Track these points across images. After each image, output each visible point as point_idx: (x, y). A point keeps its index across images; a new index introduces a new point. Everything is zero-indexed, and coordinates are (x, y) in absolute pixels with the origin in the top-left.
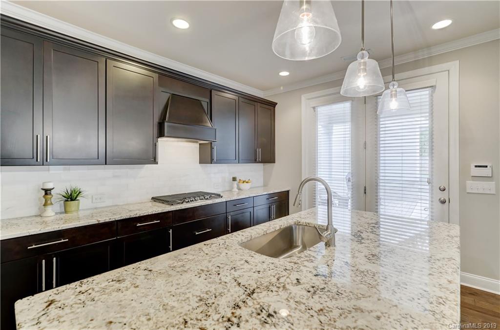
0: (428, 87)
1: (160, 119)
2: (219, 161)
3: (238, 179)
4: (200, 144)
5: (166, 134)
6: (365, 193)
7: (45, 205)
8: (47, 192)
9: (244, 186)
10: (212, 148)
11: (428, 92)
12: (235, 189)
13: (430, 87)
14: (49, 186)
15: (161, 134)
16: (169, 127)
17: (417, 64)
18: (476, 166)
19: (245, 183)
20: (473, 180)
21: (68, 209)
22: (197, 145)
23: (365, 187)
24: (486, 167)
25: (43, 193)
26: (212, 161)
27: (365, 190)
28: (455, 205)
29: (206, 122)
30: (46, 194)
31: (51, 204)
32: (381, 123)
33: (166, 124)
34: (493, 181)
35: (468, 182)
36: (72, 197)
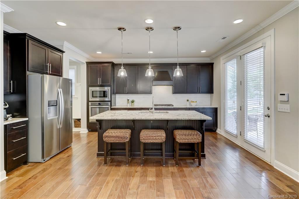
0: (260, 48)
5: (153, 85)
6: (241, 110)
8: (128, 100)
9: (192, 104)
11: (262, 50)
12: (188, 105)
14: (128, 99)
18: (281, 95)
19: (193, 102)
20: (281, 103)
21: (132, 105)
24: (284, 95)
27: (241, 108)
34: (289, 104)
35: (278, 104)
36: (133, 102)
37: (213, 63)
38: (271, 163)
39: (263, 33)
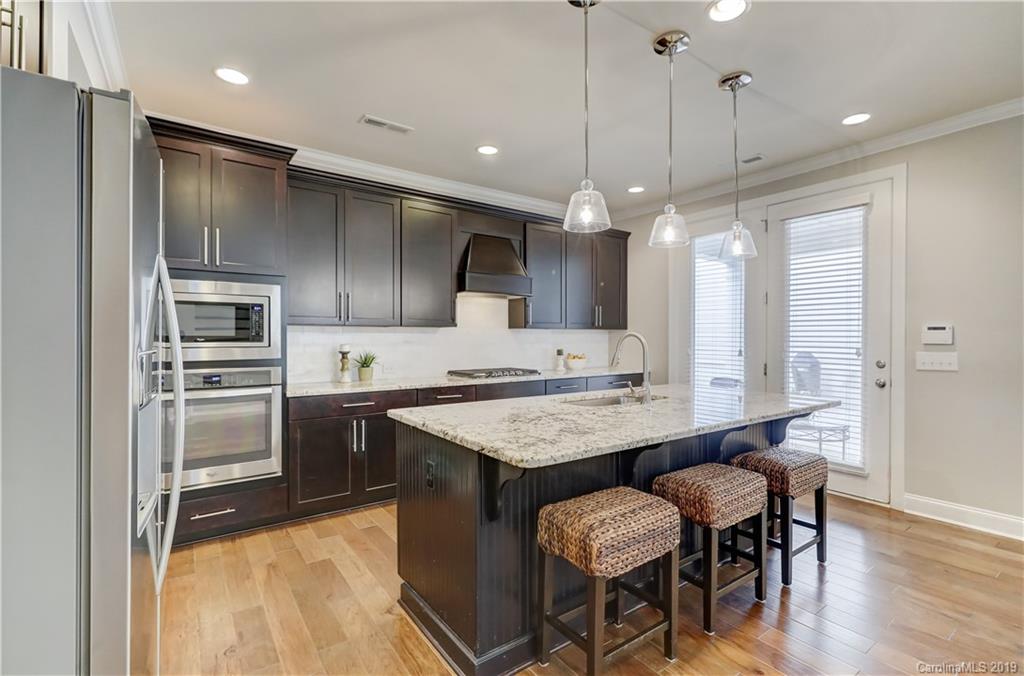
0: (858, 206)
1: (459, 268)
2: (536, 325)
3: (565, 353)
4: (510, 300)
5: (467, 288)
6: (765, 374)
7: (342, 369)
8: (344, 355)
9: (572, 363)
10: (526, 306)
11: (861, 213)
12: (561, 368)
13: (863, 205)
14: (345, 350)
15: (461, 287)
16: (471, 277)
17: (844, 169)
18: (929, 329)
19: (576, 359)
20: (926, 351)
21: (362, 377)
22: (505, 303)
23: (766, 365)
24: (944, 328)
25: (340, 356)
26: (525, 325)
27: (765, 369)
28: (898, 391)
29: (518, 269)
30: (343, 357)
31: (348, 369)
32: (792, 262)
33: (467, 274)
34: (955, 350)
35: (918, 353)
36: (365, 363)
37: (629, 234)
38: (889, 503)
39: (865, 171)
